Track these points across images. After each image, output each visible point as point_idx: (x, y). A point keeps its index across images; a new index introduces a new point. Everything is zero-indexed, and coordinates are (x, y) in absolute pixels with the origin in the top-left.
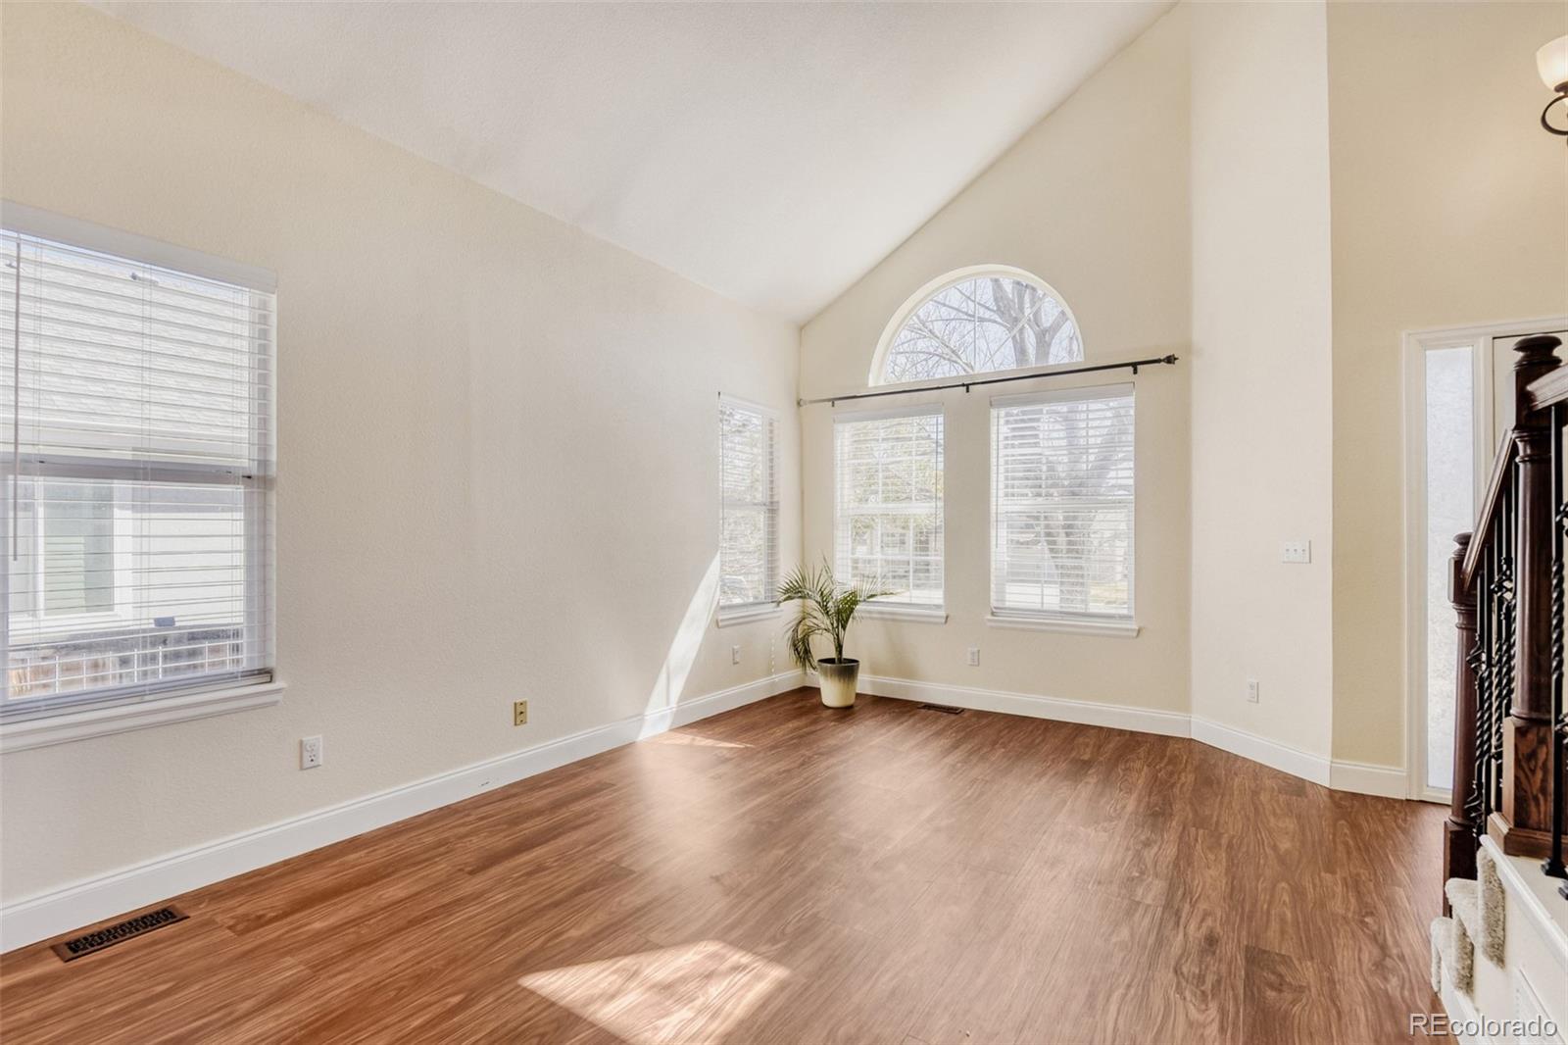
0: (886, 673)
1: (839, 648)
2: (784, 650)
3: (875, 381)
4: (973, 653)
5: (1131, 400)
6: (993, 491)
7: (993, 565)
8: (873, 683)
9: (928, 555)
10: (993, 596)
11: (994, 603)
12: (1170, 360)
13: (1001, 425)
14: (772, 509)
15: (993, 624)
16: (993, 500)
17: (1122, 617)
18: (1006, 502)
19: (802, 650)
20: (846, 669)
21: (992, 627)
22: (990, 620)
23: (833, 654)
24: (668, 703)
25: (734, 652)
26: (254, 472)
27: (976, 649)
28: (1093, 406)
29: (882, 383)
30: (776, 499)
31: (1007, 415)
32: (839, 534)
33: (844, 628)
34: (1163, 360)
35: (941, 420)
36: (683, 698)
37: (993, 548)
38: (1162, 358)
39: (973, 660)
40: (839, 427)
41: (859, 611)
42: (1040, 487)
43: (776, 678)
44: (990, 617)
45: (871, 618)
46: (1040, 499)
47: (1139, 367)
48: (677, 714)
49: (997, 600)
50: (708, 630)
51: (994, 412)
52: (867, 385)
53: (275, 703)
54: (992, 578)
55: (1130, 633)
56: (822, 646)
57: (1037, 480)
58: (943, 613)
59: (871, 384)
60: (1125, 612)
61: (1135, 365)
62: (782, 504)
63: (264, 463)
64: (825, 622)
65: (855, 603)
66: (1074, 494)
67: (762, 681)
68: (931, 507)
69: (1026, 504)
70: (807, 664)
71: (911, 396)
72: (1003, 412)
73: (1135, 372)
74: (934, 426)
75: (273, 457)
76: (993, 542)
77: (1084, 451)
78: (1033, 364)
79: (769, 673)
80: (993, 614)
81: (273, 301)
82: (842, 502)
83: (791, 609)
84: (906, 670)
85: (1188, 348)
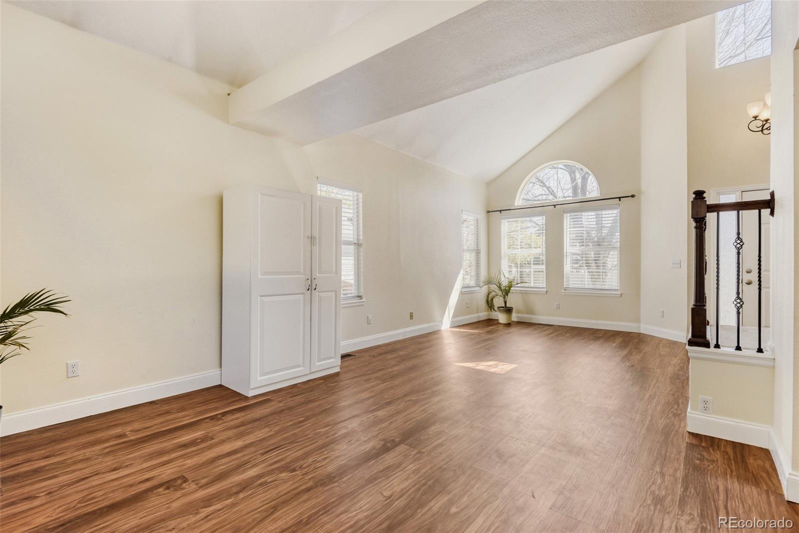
0: (522, 313)
1: (505, 303)
2: (483, 303)
3: (518, 202)
4: (557, 305)
5: (618, 211)
6: (565, 245)
7: (565, 272)
8: (517, 317)
10: (565, 283)
11: (565, 286)
12: (633, 196)
13: (567, 220)
14: (478, 252)
16: (565, 248)
17: (615, 290)
18: (570, 248)
19: (490, 304)
20: (508, 311)
21: (564, 295)
22: (564, 292)
23: (503, 305)
24: (449, 318)
25: (467, 303)
26: (356, 242)
27: (558, 303)
28: (604, 213)
29: (520, 204)
30: (479, 248)
31: (570, 216)
32: (503, 261)
33: (507, 295)
34: (630, 196)
35: (544, 218)
36: (453, 317)
37: (565, 266)
39: (557, 307)
40: (503, 221)
41: (512, 290)
42: (583, 242)
43: (480, 314)
45: (517, 293)
46: (583, 247)
47: (621, 199)
48: (452, 322)
49: (566, 285)
50: (459, 294)
51: (565, 215)
52: (514, 204)
53: (362, 305)
54: (565, 277)
55: (617, 296)
56: (498, 302)
57: (582, 240)
58: (545, 290)
59: (516, 205)
60: (616, 288)
61: (620, 198)
62: (482, 251)
63: (358, 240)
64: (500, 293)
65: (511, 287)
66: (599, 245)
67: (475, 315)
68: (540, 251)
69: (577, 249)
70: (492, 309)
71: (532, 209)
72: (568, 215)
73: (620, 200)
74: (540, 220)
75: (361, 238)
76: (565, 263)
78: (580, 197)
79: (478, 312)
80: (565, 290)
81: (361, 195)
82: (504, 249)
83: (484, 290)
84: (531, 311)
85: (640, 192)
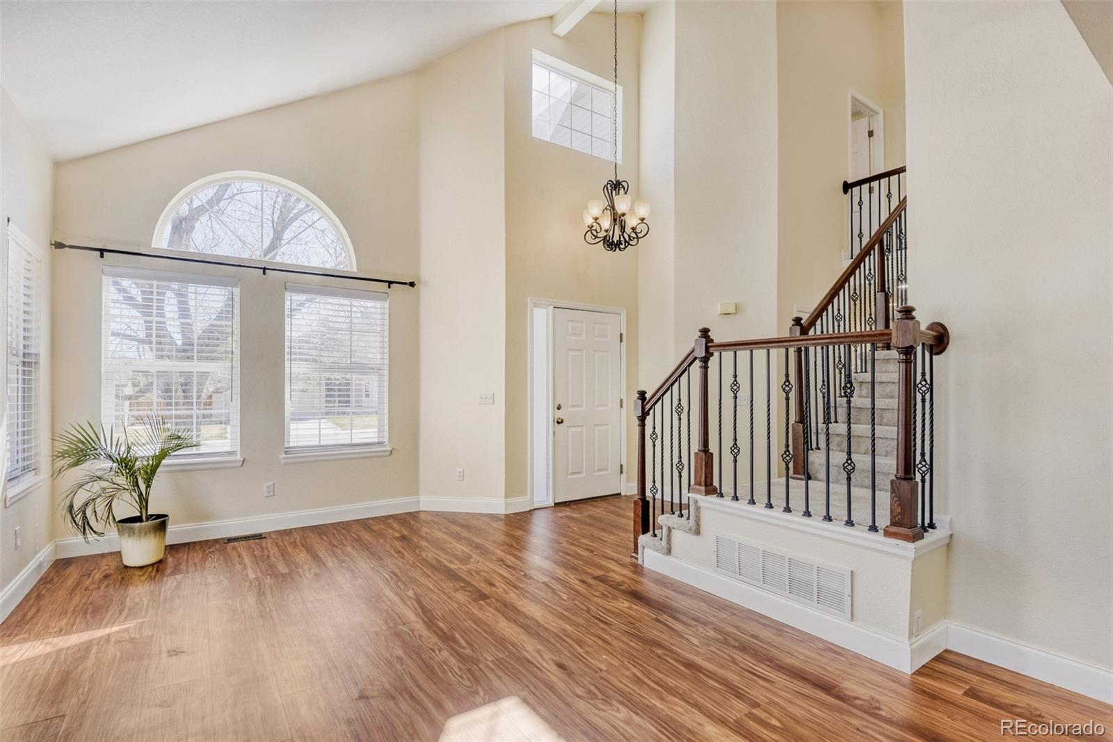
1: (144, 504)
4: (269, 487)
5: (386, 305)
8: (185, 532)
9: (211, 409)
10: (286, 439)
11: (286, 446)
12: (412, 284)
15: (286, 461)
17: (381, 444)
21: (286, 464)
22: (283, 458)
25: (16, 535)
27: (271, 483)
34: (408, 284)
38: (408, 282)
39: (269, 491)
43: (41, 556)
44: (283, 455)
51: (288, 295)
52: (151, 244)
55: (386, 453)
58: (239, 458)
60: (382, 441)
61: (390, 283)
62: (41, 358)
67: (32, 565)
68: (228, 367)
73: (389, 287)
77: (349, 333)
79: (36, 552)
80: (286, 453)
84: (199, 513)
